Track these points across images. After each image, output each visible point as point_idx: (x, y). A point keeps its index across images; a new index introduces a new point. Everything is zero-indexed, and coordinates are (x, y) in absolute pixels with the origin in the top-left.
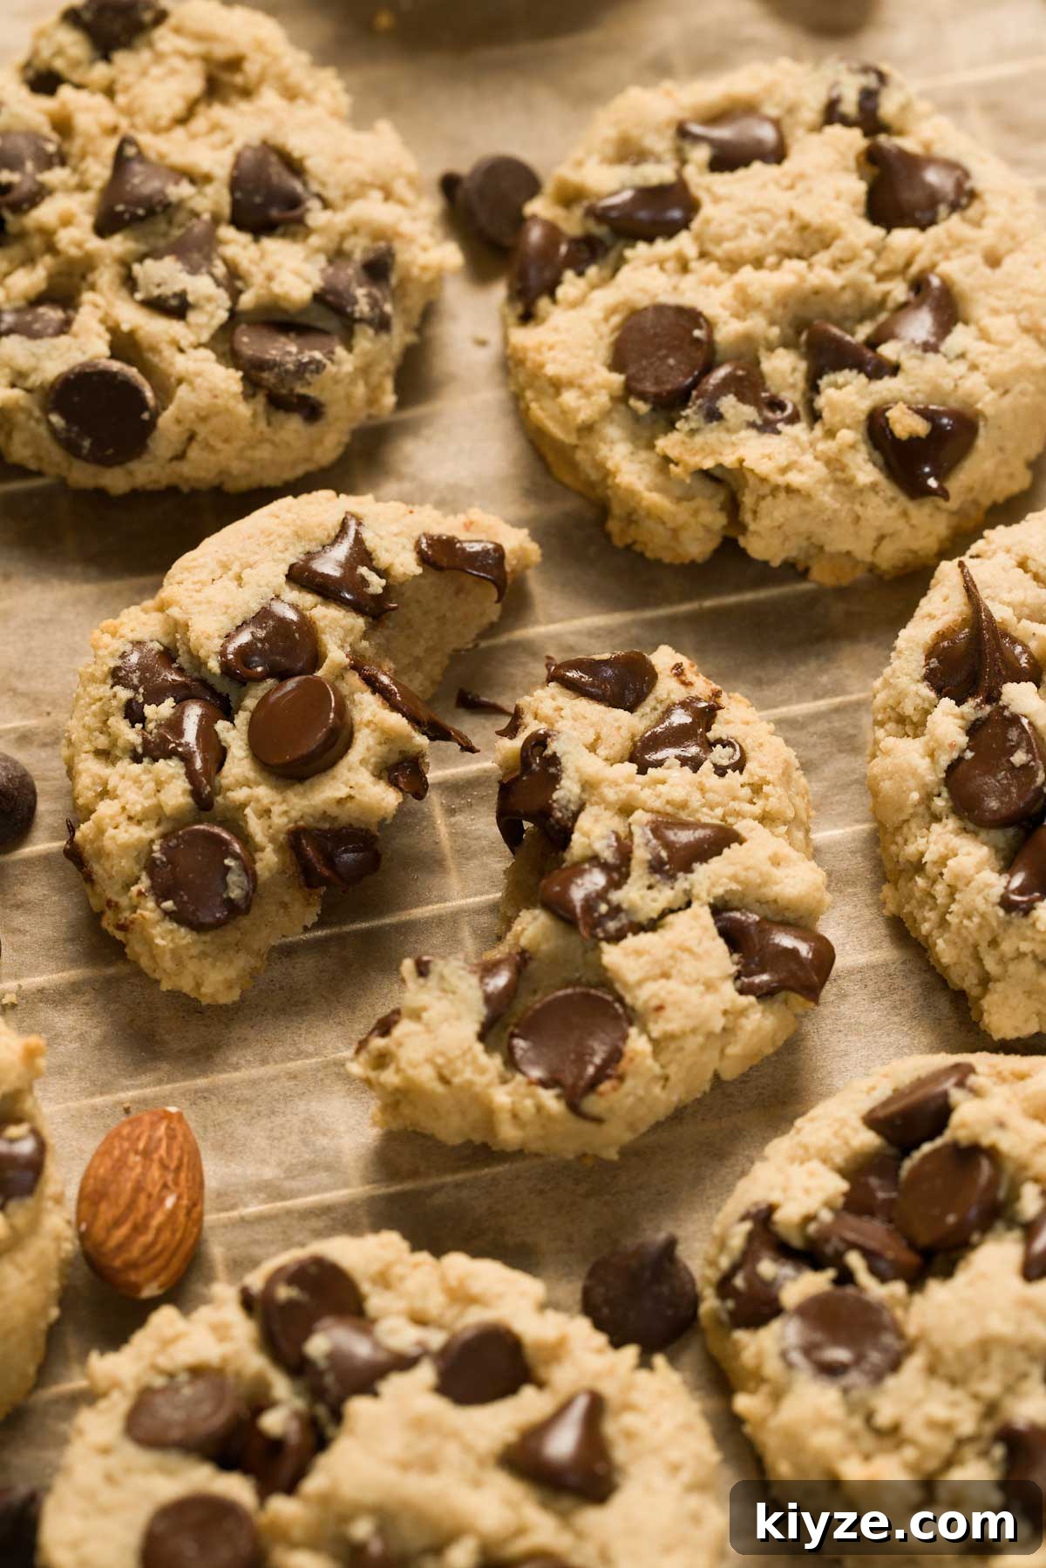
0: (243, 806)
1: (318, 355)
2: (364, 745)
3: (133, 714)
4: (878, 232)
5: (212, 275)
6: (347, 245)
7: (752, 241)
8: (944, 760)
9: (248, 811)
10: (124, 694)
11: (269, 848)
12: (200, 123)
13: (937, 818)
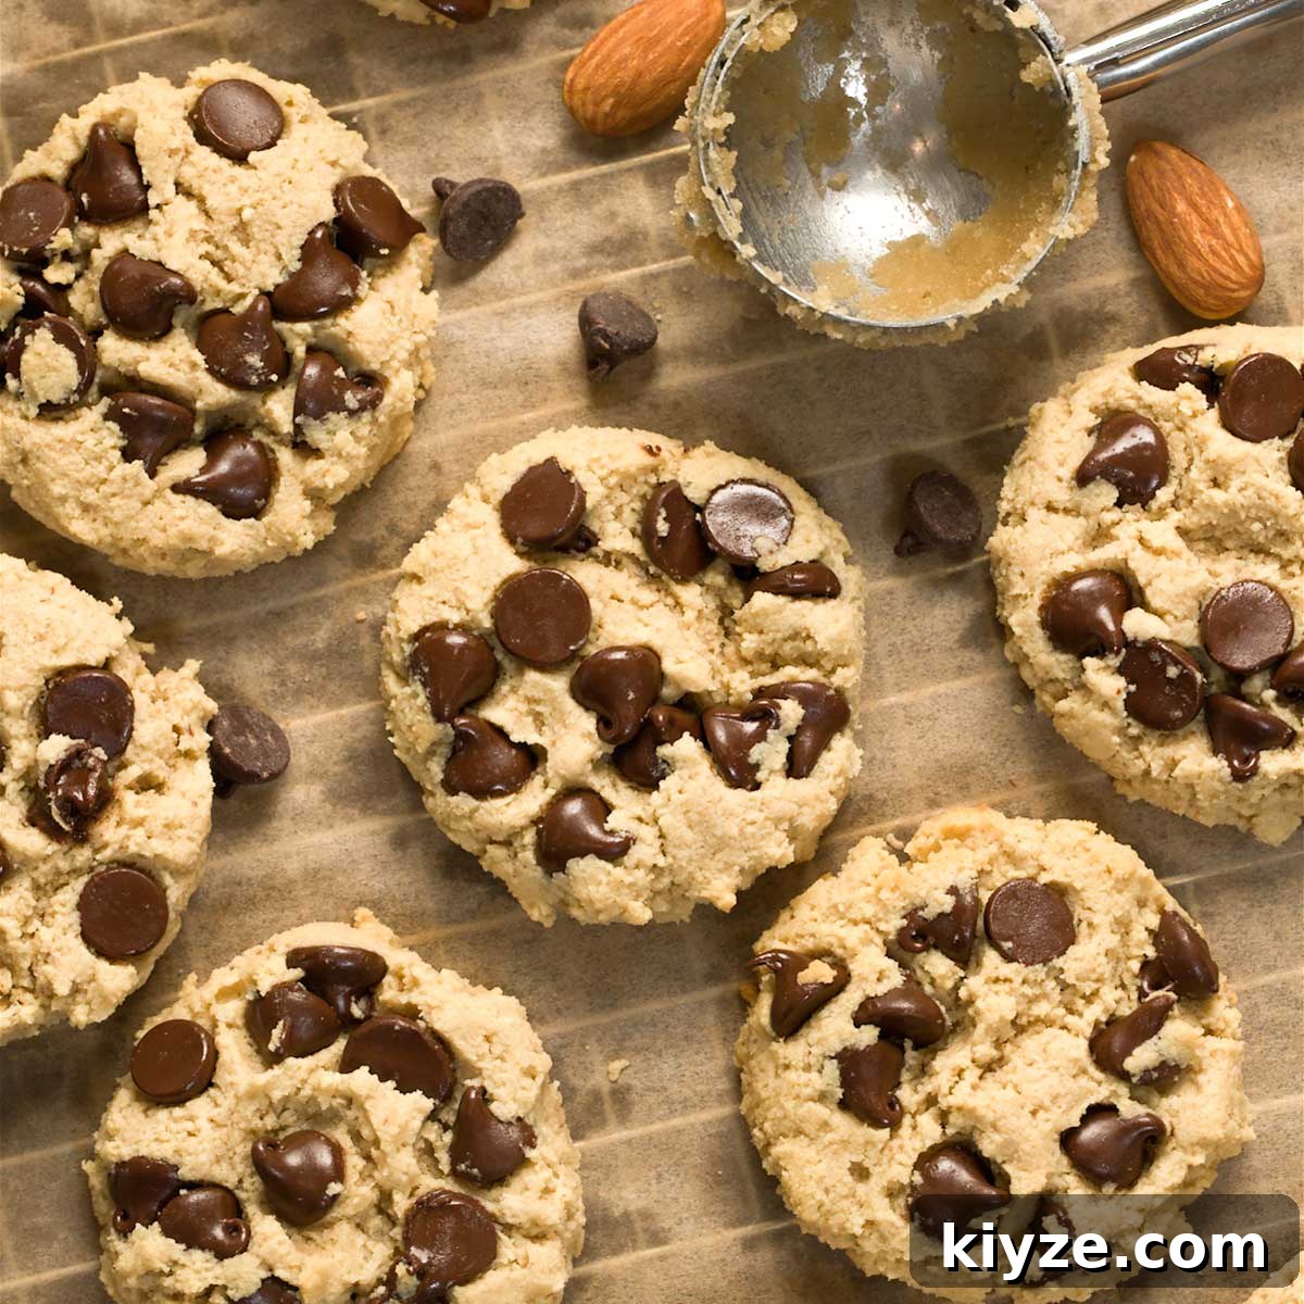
8: (1120, 704)
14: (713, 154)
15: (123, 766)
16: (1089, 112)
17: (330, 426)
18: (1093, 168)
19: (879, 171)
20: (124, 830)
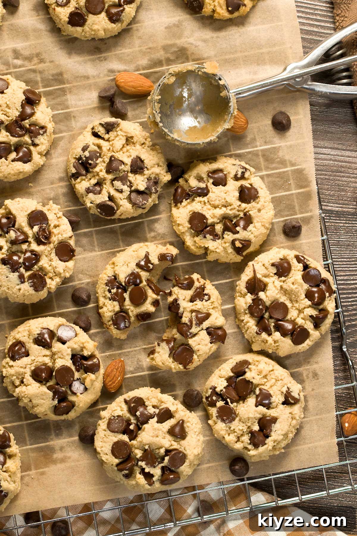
0: (128, 309)
1: (145, 202)
2: (149, 300)
3: (110, 291)
4: (240, 203)
5: (127, 185)
6: (151, 176)
7: (217, 203)
8: (248, 305)
9: (129, 311)
10: (108, 288)
11: (133, 317)
12: (125, 149)
13: (246, 314)
14: (156, 104)
15: (50, 226)
16: (234, 103)
17: (39, 138)
18: (233, 114)
19: (189, 113)
20: (57, 237)
